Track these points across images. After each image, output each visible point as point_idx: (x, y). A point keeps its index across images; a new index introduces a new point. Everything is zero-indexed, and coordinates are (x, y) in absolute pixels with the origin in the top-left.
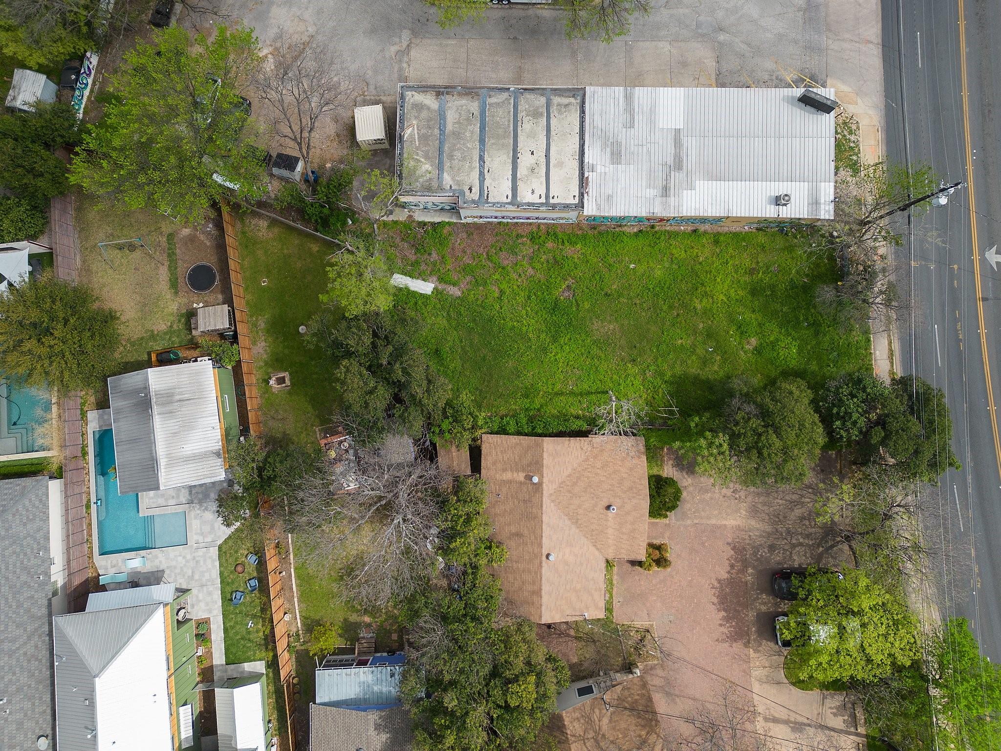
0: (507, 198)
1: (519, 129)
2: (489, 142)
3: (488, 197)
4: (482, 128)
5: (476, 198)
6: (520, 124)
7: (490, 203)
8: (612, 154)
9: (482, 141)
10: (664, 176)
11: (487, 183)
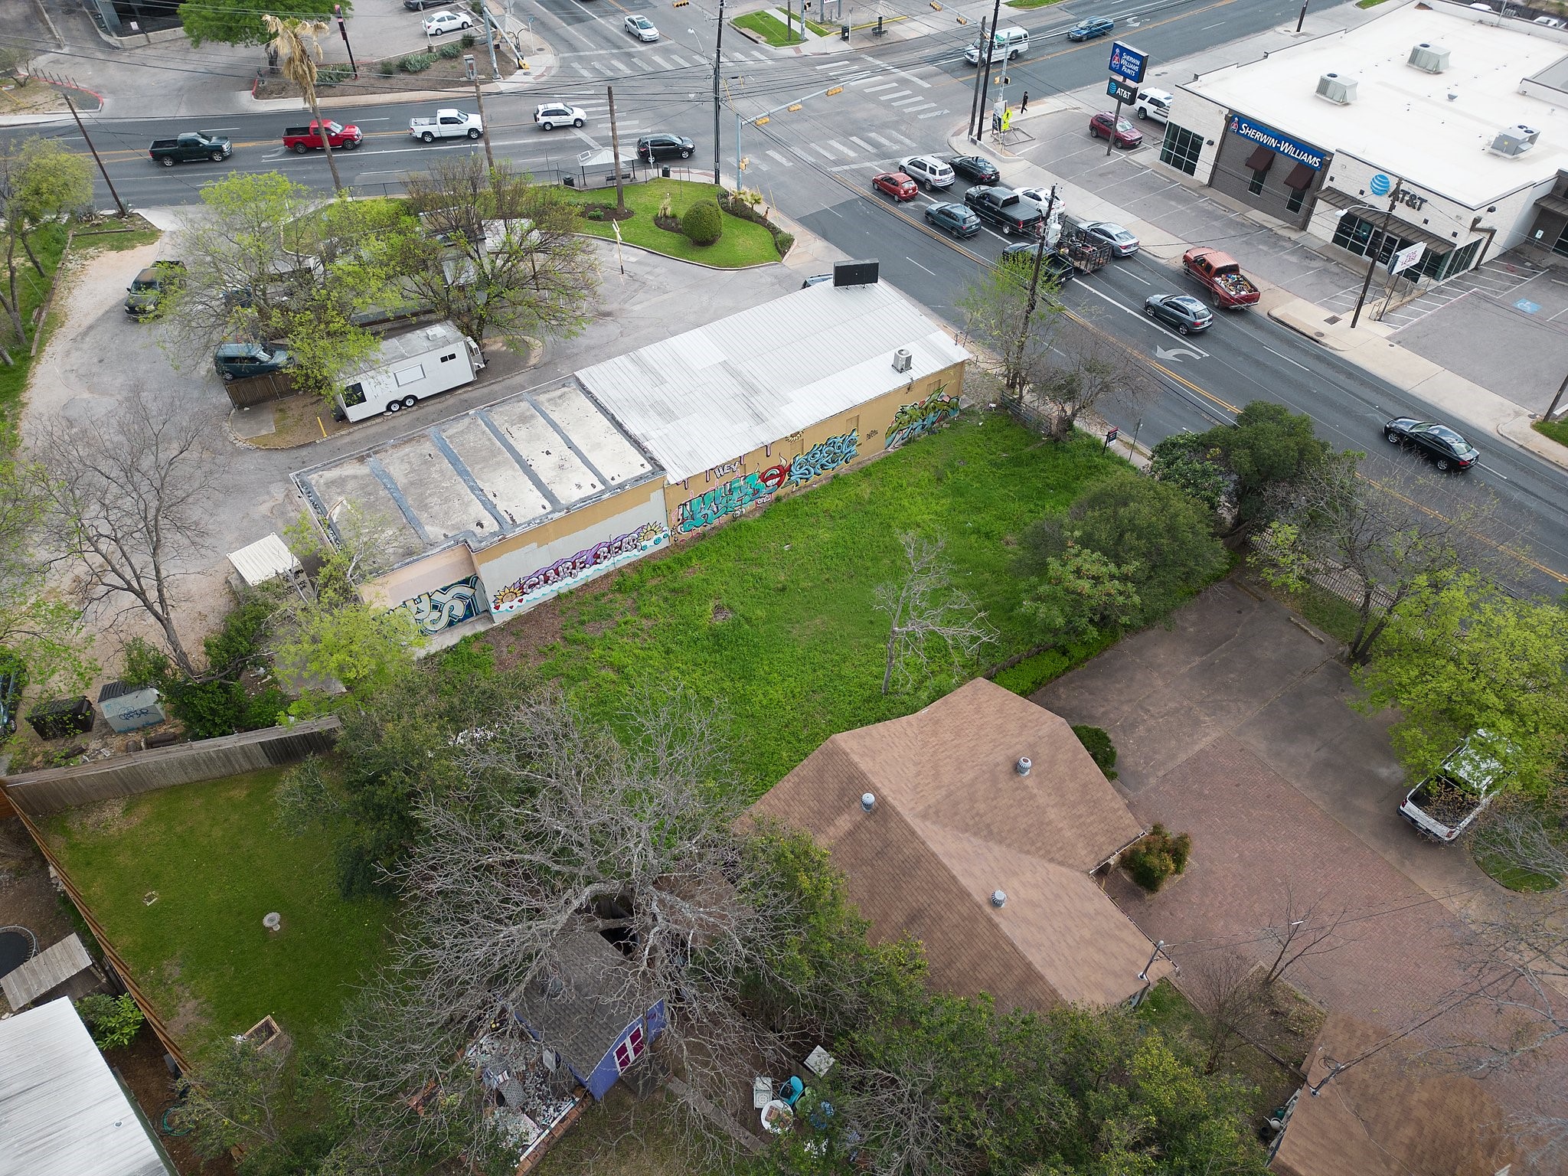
0: (544, 508)
1: (511, 441)
2: (474, 470)
3: (513, 521)
4: (454, 461)
5: (496, 527)
6: (508, 436)
7: (520, 525)
8: (660, 414)
9: (463, 473)
10: (745, 406)
11: (501, 507)
